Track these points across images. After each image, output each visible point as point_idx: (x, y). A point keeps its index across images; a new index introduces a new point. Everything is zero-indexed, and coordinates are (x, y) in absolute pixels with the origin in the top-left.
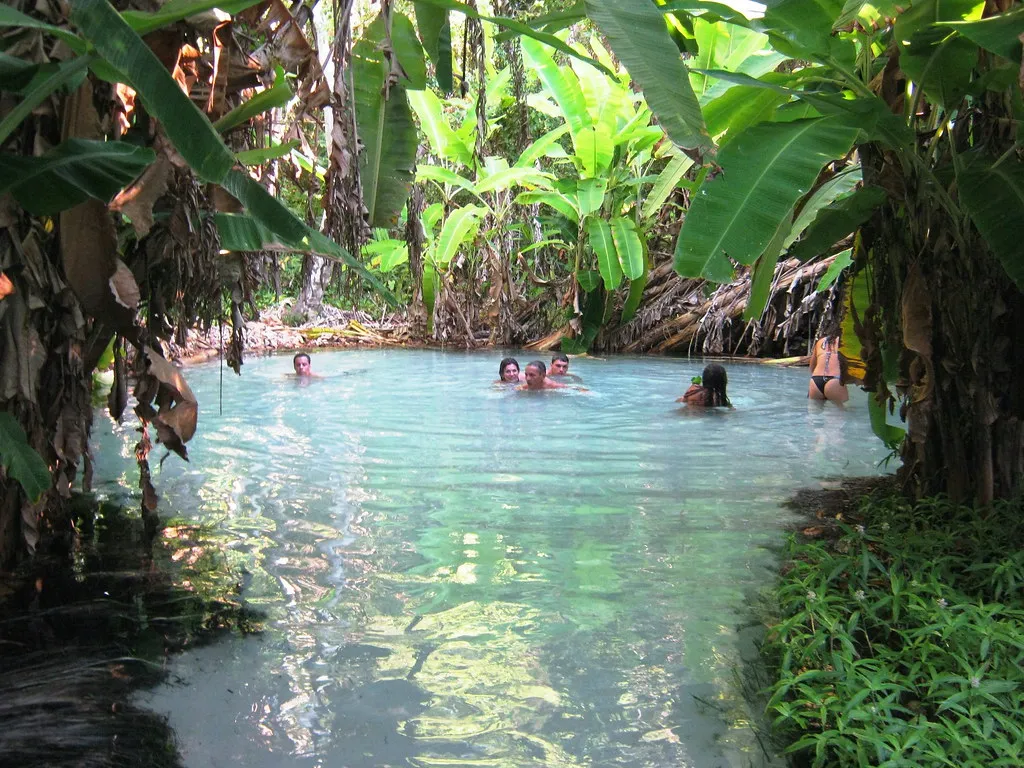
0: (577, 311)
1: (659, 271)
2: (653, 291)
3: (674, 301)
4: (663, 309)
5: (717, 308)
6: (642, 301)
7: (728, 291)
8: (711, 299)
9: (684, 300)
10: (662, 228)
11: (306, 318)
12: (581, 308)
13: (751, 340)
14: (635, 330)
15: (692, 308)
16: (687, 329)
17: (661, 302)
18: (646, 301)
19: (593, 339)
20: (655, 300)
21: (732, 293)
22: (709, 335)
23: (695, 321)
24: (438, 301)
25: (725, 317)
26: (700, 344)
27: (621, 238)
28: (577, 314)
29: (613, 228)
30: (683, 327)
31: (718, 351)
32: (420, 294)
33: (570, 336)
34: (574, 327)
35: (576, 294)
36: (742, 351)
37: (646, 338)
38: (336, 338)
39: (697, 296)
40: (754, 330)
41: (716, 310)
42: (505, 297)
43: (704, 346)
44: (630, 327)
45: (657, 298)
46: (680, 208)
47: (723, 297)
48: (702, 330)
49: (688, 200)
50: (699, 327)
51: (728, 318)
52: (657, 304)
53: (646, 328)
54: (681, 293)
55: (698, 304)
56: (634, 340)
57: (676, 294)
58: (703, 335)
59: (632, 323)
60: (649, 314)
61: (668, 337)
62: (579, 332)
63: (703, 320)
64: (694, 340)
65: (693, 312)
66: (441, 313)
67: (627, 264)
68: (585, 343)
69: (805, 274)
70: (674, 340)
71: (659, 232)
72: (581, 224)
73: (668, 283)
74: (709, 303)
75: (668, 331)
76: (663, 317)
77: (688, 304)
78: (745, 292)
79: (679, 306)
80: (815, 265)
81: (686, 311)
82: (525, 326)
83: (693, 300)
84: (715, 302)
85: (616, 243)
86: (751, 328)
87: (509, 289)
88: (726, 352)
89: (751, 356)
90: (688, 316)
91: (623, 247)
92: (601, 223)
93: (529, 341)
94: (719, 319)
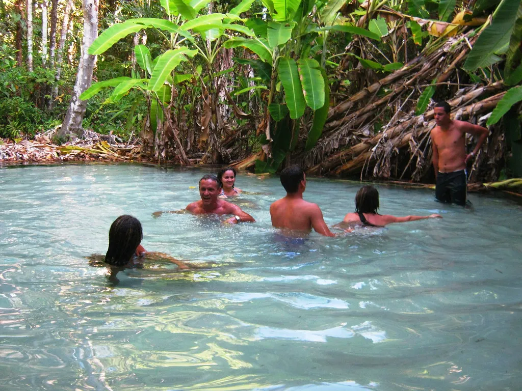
0: (268, 138)
1: (338, 108)
2: (332, 124)
3: (350, 133)
4: (341, 140)
5: (386, 139)
6: (323, 132)
7: (395, 125)
8: (382, 132)
9: (358, 133)
10: (342, 75)
11: (68, 138)
12: (271, 136)
13: (415, 168)
14: (317, 156)
15: (364, 139)
16: (360, 157)
17: (339, 133)
18: (328, 132)
19: (281, 162)
20: (334, 132)
21: (399, 127)
22: (379, 162)
23: (367, 150)
24: (159, 126)
25: (393, 147)
26: (372, 169)
27: (306, 74)
28: (269, 141)
29: (299, 66)
30: (357, 154)
31: (386, 175)
32: (148, 121)
33: (262, 158)
34: (266, 151)
35: (268, 123)
36: (407, 177)
37: (326, 163)
38: (82, 154)
39: (369, 130)
40: (419, 159)
41: (386, 141)
42: (213, 125)
43: (375, 171)
44: (312, 153)
45: (337, 130)
46: (357, 57)
47: (392, 130)
48: (373, 157)
49: (364, 52)
50: (371, 155)
51: (395, 148)
52: (336, 135)
53: (326, 154)
54: (356, 127)
55: (369, 136)
56: (316, 164)
57: (352, 127)
58: (373, 162)
59: (314, 150)
60: (329, 143)
61: (344, 162)
62: (270, 156)
63: (374, 149)
64: (366, 165)
65: (366, 142)
66: (161, 136)
67: (310, 96)
68: (274, 165)
69: (465, 113)
70: (349, 165)
71: (339, 78)
72: (274, 65)
73: (346, 118)
74: (380, 135)
75: (344, 158)
76: (341, 146)
77: (362, 136)
78: (411, 127)
79: (354, 137)
80: (473, 105)
81: (360, 141)
82: (230, 150)
83: (366, 132)
84: (385, 135)
85: (301, 78)
86: (415, 158)
87: (217, 119)
88: (393, 176)
89: (414, 181)
90: (361, 145)
91: (307, 82)
92: (290, 62)
93: (232, 161)
94: (388, 149)
